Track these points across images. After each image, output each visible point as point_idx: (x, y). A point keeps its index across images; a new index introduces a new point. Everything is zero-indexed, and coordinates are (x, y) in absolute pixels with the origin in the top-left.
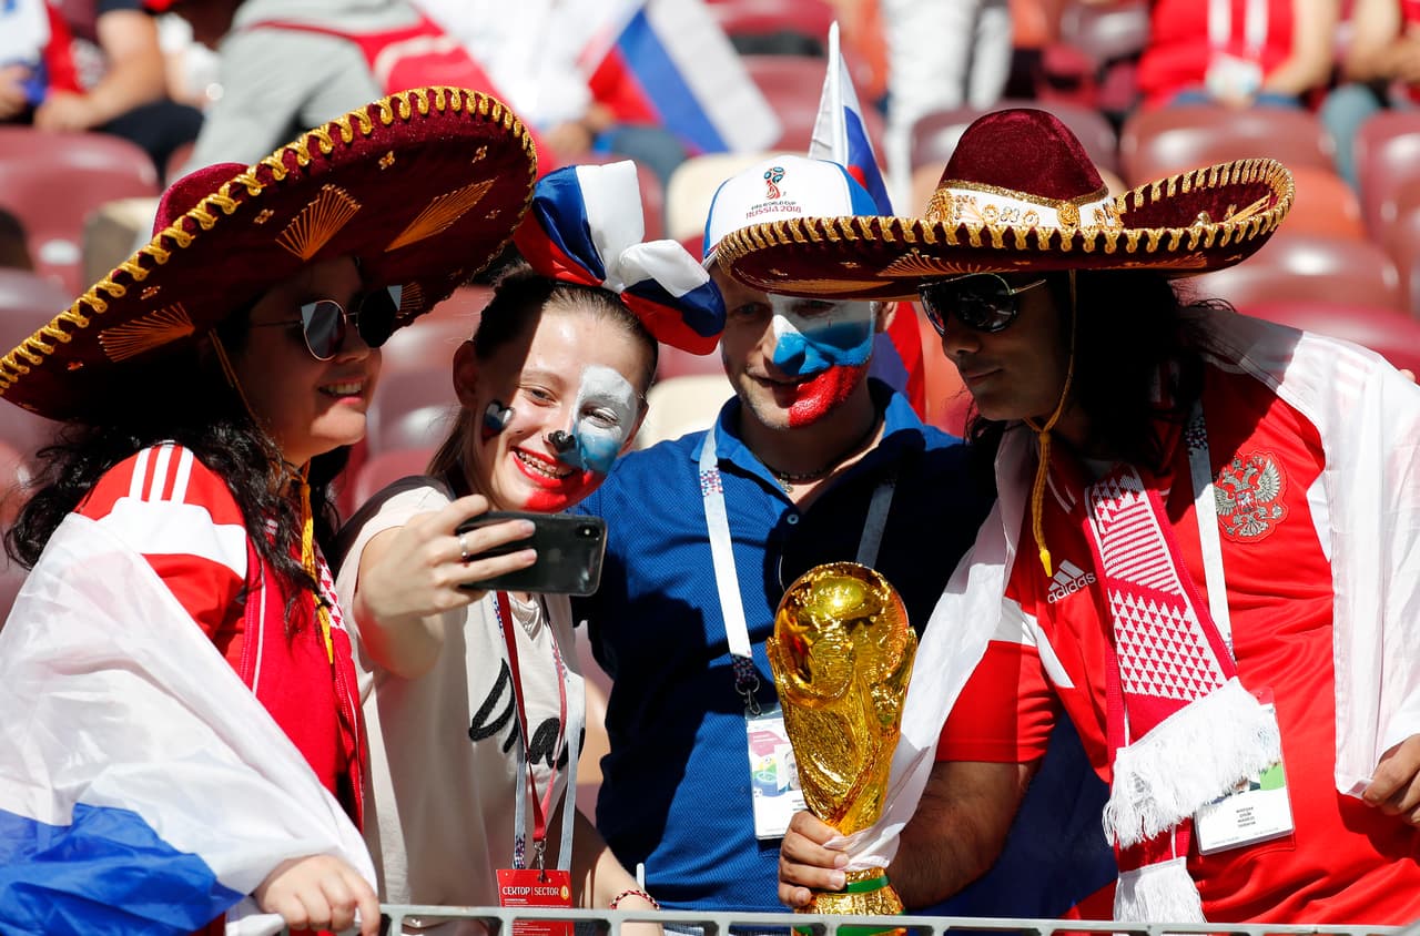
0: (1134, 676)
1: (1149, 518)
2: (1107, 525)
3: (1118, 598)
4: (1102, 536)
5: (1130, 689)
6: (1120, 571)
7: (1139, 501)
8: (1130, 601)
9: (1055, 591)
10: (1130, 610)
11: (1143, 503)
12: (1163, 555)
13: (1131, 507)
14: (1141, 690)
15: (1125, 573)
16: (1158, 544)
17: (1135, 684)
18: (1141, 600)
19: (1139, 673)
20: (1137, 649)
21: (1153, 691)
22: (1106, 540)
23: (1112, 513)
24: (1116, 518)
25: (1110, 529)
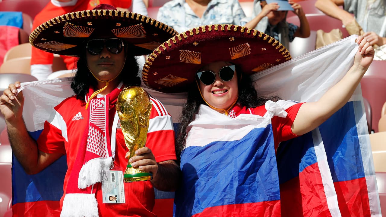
0: (89, 147)
1: (104, 112)
2: (94, 109)
3: (91, 128)
4: (92, 112)
5: (88, 150)
6: (93, 121)
7: (103, 107)
8: (93, 129)
9: (75, 118)
10: (93, 131)
11: (104, 108)
12: (104, 121)
13: (100, 108)
14: (90, 150)
15: (94, 122)
16: (104, 119)
17: (89, 149)
18: (96, 130)
19: (91, 146)
20: (92, 140)
21: (93, 151)
22: (92, 113)
23: (96, 107)
24: (97, 109)
25: (94, 111)
